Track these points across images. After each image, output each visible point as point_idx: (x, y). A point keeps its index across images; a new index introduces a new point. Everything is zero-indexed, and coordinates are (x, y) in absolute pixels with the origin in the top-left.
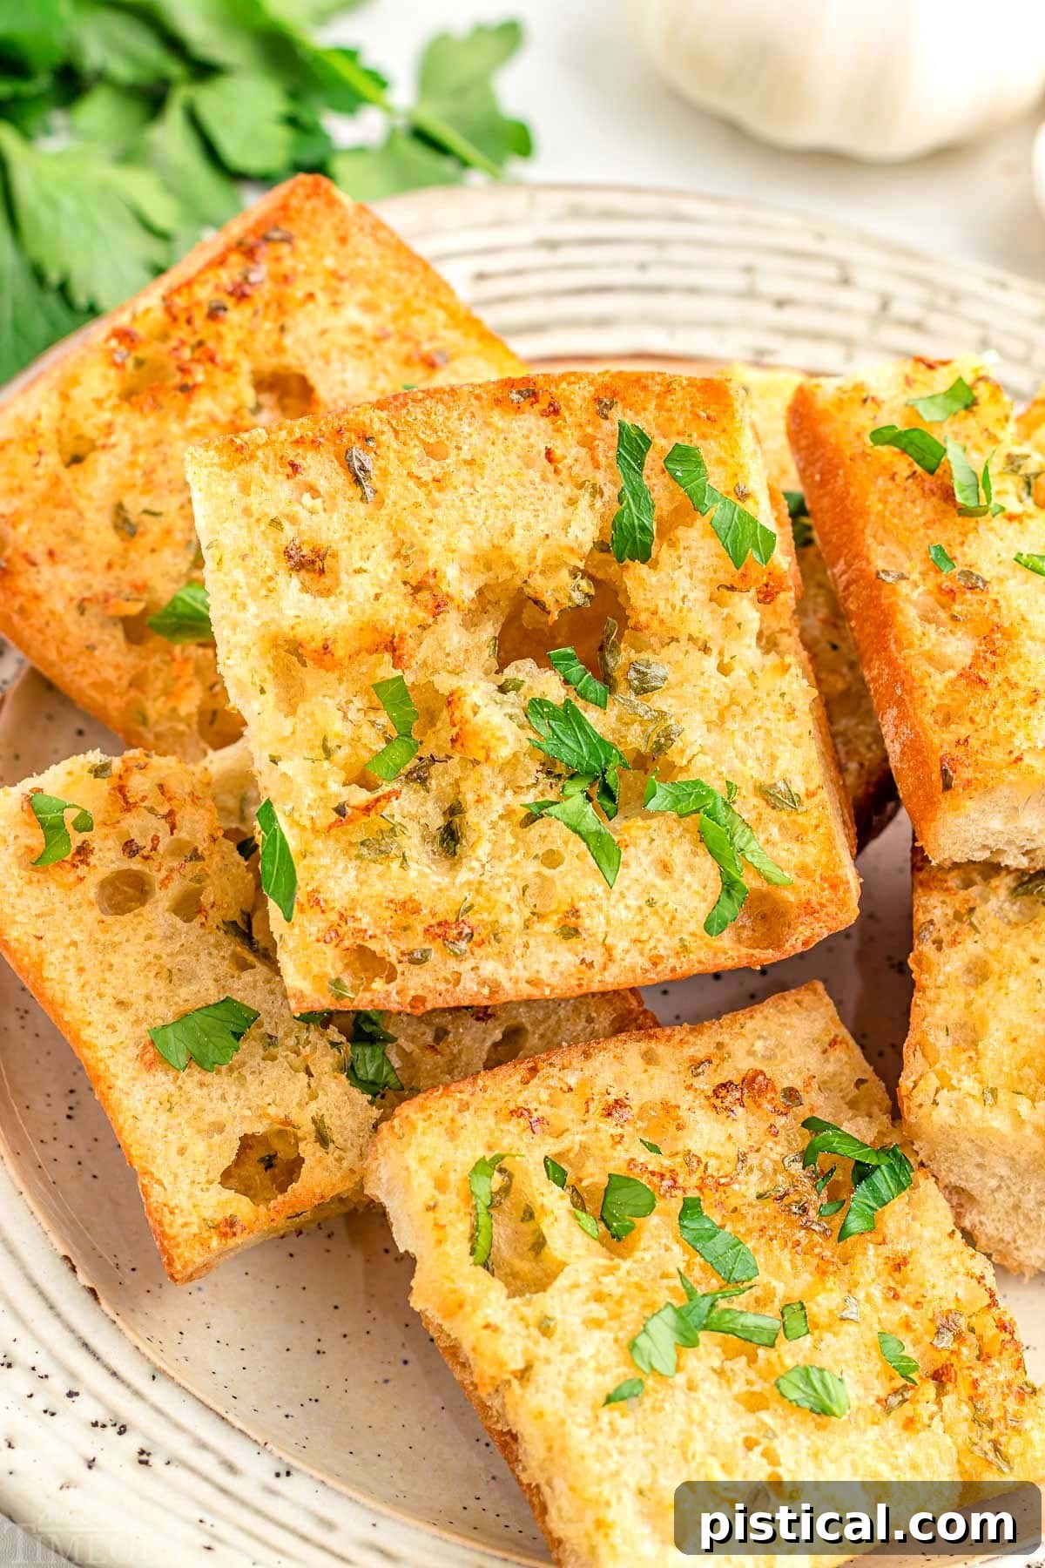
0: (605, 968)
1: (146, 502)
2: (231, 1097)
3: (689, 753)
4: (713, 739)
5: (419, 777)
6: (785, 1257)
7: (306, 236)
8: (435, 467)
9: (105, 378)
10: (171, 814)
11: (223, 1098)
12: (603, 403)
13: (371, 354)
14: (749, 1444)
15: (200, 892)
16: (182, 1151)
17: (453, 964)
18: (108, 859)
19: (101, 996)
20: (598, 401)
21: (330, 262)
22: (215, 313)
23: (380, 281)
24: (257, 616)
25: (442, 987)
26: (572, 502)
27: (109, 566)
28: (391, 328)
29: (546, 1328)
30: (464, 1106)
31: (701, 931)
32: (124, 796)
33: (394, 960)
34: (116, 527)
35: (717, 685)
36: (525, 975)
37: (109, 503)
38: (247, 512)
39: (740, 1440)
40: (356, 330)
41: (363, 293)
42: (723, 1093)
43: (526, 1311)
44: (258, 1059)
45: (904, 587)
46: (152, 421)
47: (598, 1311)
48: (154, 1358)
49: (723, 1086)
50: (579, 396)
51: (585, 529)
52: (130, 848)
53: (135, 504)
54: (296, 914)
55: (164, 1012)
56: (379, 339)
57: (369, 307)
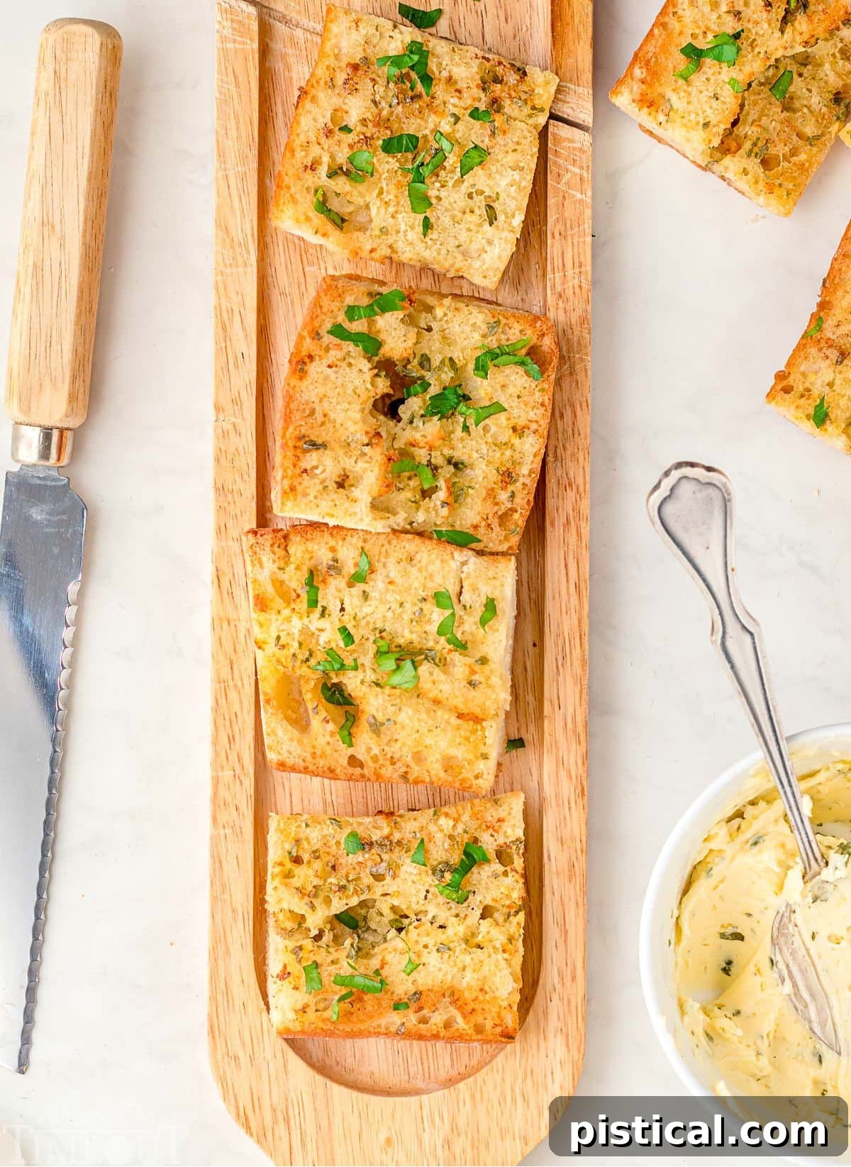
0: (540, 425)
12: (316, 335)
17: (519, 484)
20: (313, 338)
26: (350, 365)
33: (509, 507)
36: (532, 457)
38: (316, 497)
50: (308, 344)
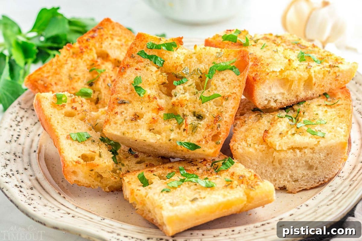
1: (75, 73)
7: (106, 28)
13: (120, 49)
21: (111, 32)
23: (121, 36)
28: (124, 44)
32: (74, 100)
34: (69, 79)
37: (68, 74)
40: (117, 44)
41: (118, 38)
44: (90, 143)
46: (75, 59)
48: (77, 205)
50: (128, 60)
52: (73, 107)
53: (73, 74)
56: (122, 45)
57: (120, 40)
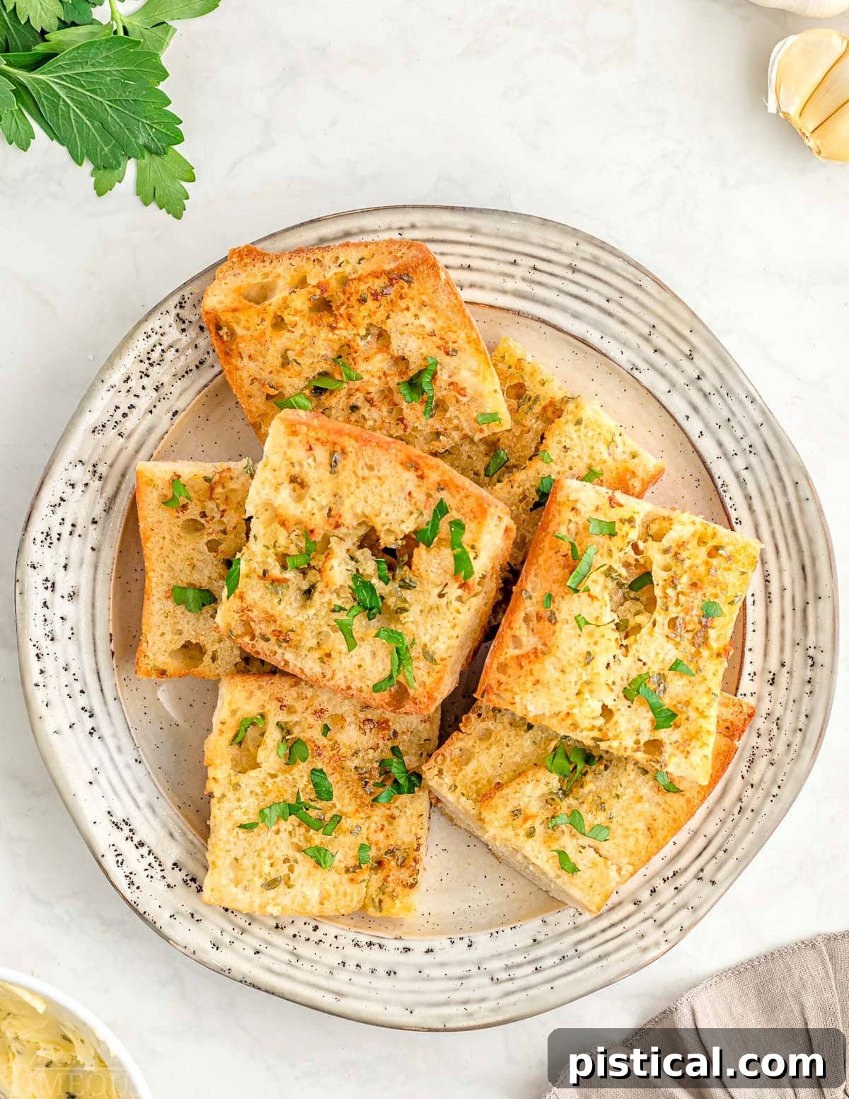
0: (328, 681)
1: (296, 358)
2: (191, 624)
3: (406, 620)
4: (420, 619)
5: (304, 572)
6: (347, 796)
7: (419, 283)
8: (366, 473)
9: (304, 303)
10: (224, 511)
11: (188, 623)
12: (440, 487)
14: (286, 860)
15: (220, 544)
16: (163, 634)
17: (276, 648)
18: (193, 512)
19: (165, 562)
20: (439, 484)
22: (362, 301)
24: (267, 494)
25: (268, 653)
26: (411, 513)
27: (271, 372)
29: (236, 787)
30: (260, 687)
31: (371, 686)
32: (211, 493)
33: (256, 634)
34: (281, 361)
35: (434, 599)
36: (300, 666)
38: (285, 453)
39: (282, 858)
40: (422, 327)
41: (432, 314)
42: (366, 722)
43: (233, 778)
44: (209, 615)
45: (528, 602)
47: (258, 790)
48: (119, 693)
49: (369, 720)
50: (433, 478)
51: (408, 527)
52: (203, 515)
53: (291, 356)
54: (232, 598)
55: (184, 579)
57: (433, 320)
